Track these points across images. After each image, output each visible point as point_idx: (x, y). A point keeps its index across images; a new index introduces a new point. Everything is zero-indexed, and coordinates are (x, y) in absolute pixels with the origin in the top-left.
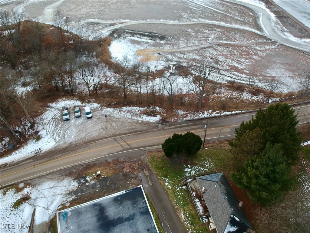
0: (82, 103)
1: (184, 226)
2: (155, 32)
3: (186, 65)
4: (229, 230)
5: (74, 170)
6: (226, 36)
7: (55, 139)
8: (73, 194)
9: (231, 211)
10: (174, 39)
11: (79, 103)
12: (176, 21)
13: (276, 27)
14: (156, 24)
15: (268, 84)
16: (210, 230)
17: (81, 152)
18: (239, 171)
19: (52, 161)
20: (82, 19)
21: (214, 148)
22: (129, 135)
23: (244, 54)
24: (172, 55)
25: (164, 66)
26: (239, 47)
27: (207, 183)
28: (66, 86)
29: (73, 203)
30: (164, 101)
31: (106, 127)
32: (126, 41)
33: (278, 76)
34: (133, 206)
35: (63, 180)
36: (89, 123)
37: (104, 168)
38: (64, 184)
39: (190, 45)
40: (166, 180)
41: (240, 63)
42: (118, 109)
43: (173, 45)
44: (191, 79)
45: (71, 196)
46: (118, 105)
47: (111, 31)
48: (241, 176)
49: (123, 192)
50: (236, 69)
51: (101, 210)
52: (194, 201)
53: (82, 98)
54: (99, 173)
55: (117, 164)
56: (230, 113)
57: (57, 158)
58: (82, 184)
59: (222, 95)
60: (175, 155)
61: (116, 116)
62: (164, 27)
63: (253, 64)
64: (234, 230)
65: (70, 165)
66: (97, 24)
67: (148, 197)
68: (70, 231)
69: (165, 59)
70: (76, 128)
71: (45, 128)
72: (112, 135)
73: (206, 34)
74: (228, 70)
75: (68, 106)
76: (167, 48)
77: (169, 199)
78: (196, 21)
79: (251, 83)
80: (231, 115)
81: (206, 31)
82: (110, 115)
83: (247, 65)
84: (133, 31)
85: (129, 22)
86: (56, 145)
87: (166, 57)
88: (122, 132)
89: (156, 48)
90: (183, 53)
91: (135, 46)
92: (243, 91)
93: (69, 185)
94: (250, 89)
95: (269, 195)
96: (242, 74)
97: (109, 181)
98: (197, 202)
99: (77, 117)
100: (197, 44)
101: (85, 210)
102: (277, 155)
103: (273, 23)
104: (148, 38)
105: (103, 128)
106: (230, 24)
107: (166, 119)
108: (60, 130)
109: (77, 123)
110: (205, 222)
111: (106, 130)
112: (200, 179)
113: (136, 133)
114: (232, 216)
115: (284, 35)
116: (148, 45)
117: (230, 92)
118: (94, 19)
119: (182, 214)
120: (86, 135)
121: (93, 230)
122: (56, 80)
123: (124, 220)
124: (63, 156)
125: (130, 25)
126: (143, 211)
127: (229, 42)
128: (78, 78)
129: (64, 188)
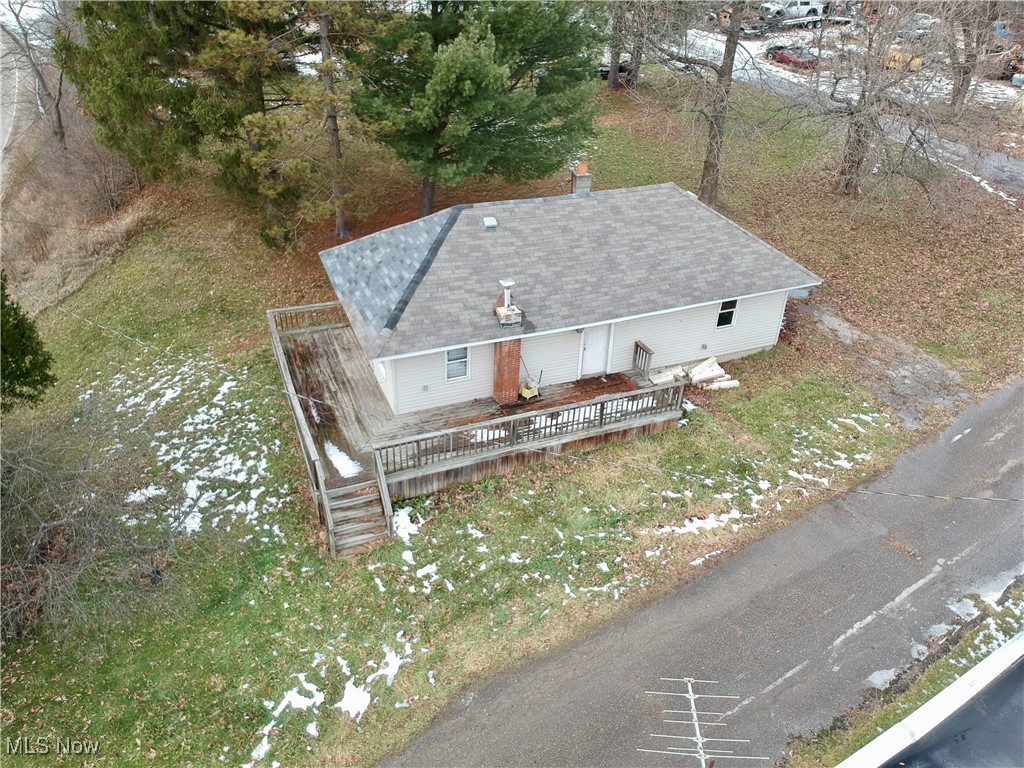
40: (290, 712)
98: (563, 419)
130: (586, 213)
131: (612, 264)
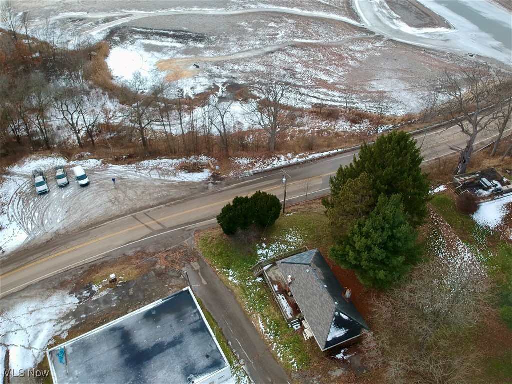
0: (68, 162)
1: (264, 341)
2: (185, 29)
3: (243, 83)
4: (334, 336)
5: (68, 278)
6: (304, 31)
7: (26, 228)
8: (71, 317)
9: (334, 306)
10: (220, 40)
11: (62, 162)
12: (219, 10)
13: (381, 13)
14: (186, 15)
15: (374, 104)
16: (306, 340)
17: (76, 246)
18: (341, 243)
19: (26, 267)
20: (52, 13)
21: (300, 212)
22: (159, 208)
23: (334, 58)
24: (219, 67)
25: (207, 87)
26: (325, 47)
27: (294, 267)
28: (36, 134)
29: (73, 333)
30: (213, 146)
31: (116, 198)
32: (136, 47)
33: (389, 90)
34: (178, 322)
35: (51, 296)
36: (85, 195)
37: (121, 267)
38: (54, 303)
39: (247, 48)
40: (229, 272)
41: (329, 75)
42: (134, 165)
43: (218, 49)
44: (254, 105)
45: (68, 322)
46: (132, 158)
47: (108, 31)
48: (345, 251)
49: (159, 302)
50: (325, 85)
51: (124, 336)
52: (277, 299)
53: (67, 152)
54: (113, 276)
55: (143, 258)
56: (320, 155)
57: (35, 260)
58: (85, 299)
59: (306, 128)
60: (240, 231)
61: (132, 177)
62: (200, 21)
63: (349, 74)
64: (342, 335)
65: (60, 271)
66: (81, 20)
67: (202, 303)
68: (75, 378)
69: (208, 74)
70: (62, 206)
71: (6, 211)
72: (130, 210)
73: (272, 30)
74: (312, 87)
75: (43, 169)
76: (209, 55)
77: (237, 302)
78: (253, 8)
79: (349, 105)
80: (322, 158)
81: (270, 25)
82: (121, 177)
83: (341, 76)
84: (147, 29)
85: (138, 15)
86: (30, 239)
87: (210, 71)
88: (147, 204)
89: (190, 56)
90: (237, 62)
91: (154, 55)
92: (337, 119)
93: (62, 303)
94: (348, 114)
95: (389, 274)
96: (334, 91)
97: (134, 287)
98: (282, 300)
99: (61, 187)
100: (259, 47)
101: (96, 341)
102: (396, 212)
103: (376, 6)
104: (175, 41)
105: (111, 201)
106: (309, 11)
107: (220, 174)
108: (33, 212)
109: (63, 197)
110: (296, 329)
111: (117, 203)
112: (282, 263)
113: (170, 202)
114: (337, 314)
115: (394, 24)
116: (175, 52)
117: (317, 122)
118: (75, 11)
119: (260, 323)
120: (82, 215)
121: (114, 371)
122: (16, 125)
123: (167, 346)
124: (44, 257)
125: (141, 19)
126: (196, 328)
127: (309, 41)
128: (56, 119)
129: (53, 310)
130: (319, 289)
131: (309, 298)
